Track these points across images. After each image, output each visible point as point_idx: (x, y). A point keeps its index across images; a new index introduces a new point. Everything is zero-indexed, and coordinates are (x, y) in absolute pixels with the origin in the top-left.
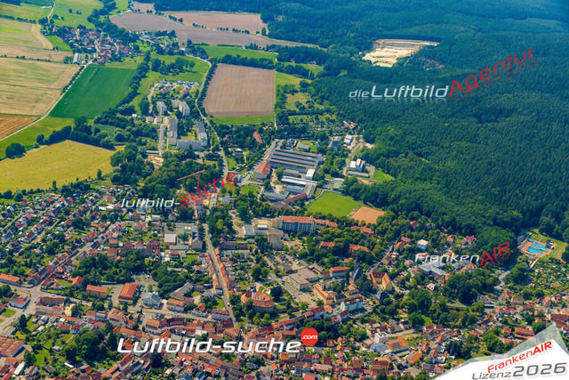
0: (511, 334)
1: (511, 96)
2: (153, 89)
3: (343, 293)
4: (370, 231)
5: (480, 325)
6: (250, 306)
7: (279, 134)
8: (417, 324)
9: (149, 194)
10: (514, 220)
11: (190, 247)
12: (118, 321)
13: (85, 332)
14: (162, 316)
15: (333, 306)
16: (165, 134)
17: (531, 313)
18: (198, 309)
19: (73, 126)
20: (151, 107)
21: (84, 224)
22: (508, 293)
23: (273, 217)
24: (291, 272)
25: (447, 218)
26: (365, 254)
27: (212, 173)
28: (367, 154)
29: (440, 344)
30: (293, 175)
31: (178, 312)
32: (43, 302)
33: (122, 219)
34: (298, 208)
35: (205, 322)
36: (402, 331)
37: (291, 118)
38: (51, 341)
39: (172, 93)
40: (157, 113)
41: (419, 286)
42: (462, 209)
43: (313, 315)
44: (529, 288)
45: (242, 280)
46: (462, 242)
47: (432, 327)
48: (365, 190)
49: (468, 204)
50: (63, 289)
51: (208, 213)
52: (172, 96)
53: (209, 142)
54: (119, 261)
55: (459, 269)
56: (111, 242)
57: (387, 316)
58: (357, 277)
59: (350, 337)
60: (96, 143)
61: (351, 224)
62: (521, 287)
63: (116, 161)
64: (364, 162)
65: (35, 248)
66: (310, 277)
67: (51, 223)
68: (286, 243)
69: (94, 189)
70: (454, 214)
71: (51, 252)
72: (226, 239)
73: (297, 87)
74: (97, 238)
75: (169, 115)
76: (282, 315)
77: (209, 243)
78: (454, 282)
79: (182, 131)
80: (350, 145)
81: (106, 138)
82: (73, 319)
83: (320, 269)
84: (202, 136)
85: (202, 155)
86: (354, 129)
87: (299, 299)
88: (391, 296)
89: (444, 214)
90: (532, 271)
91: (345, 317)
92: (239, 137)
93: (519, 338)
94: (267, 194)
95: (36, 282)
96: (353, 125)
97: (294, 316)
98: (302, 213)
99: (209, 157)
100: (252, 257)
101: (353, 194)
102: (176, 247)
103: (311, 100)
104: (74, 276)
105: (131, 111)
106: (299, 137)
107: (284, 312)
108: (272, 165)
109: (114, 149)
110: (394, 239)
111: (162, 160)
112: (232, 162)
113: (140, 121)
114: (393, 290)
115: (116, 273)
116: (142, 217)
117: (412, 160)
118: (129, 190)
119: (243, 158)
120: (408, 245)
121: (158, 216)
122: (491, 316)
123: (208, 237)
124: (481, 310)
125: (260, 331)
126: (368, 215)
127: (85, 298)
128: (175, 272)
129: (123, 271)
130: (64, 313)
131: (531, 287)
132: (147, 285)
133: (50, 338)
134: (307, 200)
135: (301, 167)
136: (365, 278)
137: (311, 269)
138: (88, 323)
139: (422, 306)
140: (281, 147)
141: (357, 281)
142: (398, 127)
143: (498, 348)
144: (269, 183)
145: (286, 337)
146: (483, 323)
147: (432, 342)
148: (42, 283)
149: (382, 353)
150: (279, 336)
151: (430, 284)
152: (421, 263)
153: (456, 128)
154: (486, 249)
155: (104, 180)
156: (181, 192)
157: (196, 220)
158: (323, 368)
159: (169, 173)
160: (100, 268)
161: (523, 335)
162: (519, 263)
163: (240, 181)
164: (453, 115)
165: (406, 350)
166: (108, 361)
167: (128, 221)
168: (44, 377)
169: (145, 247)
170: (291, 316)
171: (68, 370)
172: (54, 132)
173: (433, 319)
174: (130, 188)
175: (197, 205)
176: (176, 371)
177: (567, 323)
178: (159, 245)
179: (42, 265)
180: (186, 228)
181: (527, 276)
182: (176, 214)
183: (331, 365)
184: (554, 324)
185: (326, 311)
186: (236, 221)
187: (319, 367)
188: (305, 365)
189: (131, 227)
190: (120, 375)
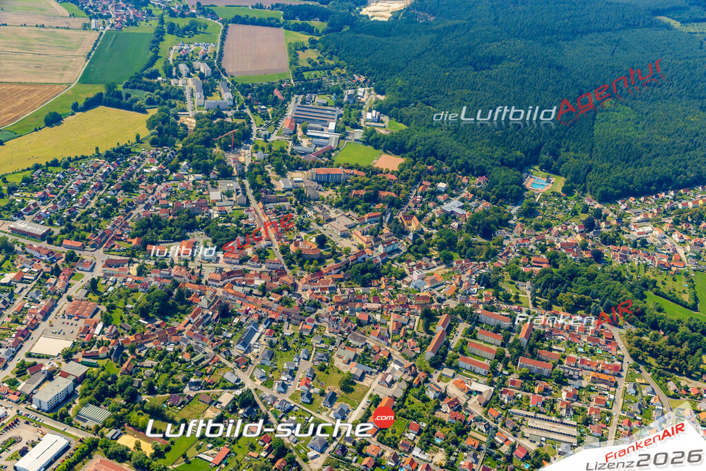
0: (529, 263)
1: (499, 44)
2: (172, 52)
3: (379, 236)
4: (394, 178)
5: (501, 257)
6: (299, 255)
7: (297, 90)
8: (447, 260)
9: (189, 155)
10: (518, 159)
11: (235, 202)
12: (182, 277)
13: (153, 290)
14: (221, 269)
15: (372, 249)
16: (192, 96)
17: (543, 243)
18: (252, 261)
19: (104, 91)
20: (174, 70)
21: (133, 187)
22: (521, 226)
23: (305, 169)
24: (330, 220)
25: (460, 161)
26: (393, 199)
27: (243, 131)
28: (381, 105)
29: (470, 277)
30: (316, 129)
31: (235, 264)
32: (108, 264)
33: (168, 180)
34: (326, 159)
35: (261, 272)
36: (435, 267)
37: (306, 74)
38: (123, 300)
39: (191, 55)
40: (180, 75)
41: (444, 226)
42: (472, 153)
43: (357, 259)
44: (537, 220)
45: (288, 230)
46: (476, 182)
47: (461, 262)
48: (384, 140)
49: (477, 147)
50: (124, 250)
51: (246, 170)
52: (192, 58)
53: (234, 101)
54: (172, 221)
55: (476, 207)
56: (161, 202)
57: (421, 255)
58: (390, 221)
59: (391, 276)
60: (128, 107)
61: (376, 172)
62: (531, 219)
63: (151, 124)
64: (378, 113)
65: (91, 213)
66: (348, 224)
67: (101, 188)
68: (321, 194)
69: (135, 153)
70: (466, 158)
71: (107, 216)
72: (267, 193)
73: (307, 44)
74: (147, 199)
75: (191, 77)
76: (328, 261)
77: (252, 198)
78: (474, 220)
79: (208, 91)
80: (363, 97)
81: (138, 103)
82: (140, 278)
83: (355, 215)
84: (227, 96)
85: (230, 113)
86: (364, 82)
87: (341, 244)
88: (421, 236)
89: (457, 158)
90: (538, 204)
91: (384, 258)
92: (262, 95)
93: (536, 266)
94: (296, 148)
95: (98, 245)
96: (363, 79)
97: (339, 261)
98: (330, 164)
99: (237, 116)
100: (292, 208)
101: (374, 144)
103: (321, 56)
104: (133, 237)
105: (155, 74)
106: (316, 92)
107: (330, 257)
108: (296, 120)
109: (146, 113)
110: (416, 184)
111: (194, 121)
112: (259, 119)
113: (166, 84)
114: (422, 230)
115: (171, 232)
116: (185, 177)
117: (421, 109)
118: (168, 151)
119: (268, 115)
120: (429, 188)
121: (201, 175)
122: (510, 248)
123: (250, 192)
124: (500, 243)
125: (312, 276)
126: (390, 163)
127: (147, 257)
128: (226, 227)
129: (178, 230)
130: (129, 274)
131: (539, 219)
132: (201, 241)
133: (120, 297)
134: (333, 151)
135: (323, 121)
136: (397, 221)
137: (348, 216)
138: (154, 281)
139: (449, 244)
140: (301, 103)
141: (390, 225)
142: (404, 79)
143: (520, 277)
144: (296, 137)
145: (335, 280)
146: (504, 255)
147: (462, 275)
148: (104, 245)
149: (422, 289)
150: (329, 280)
151: (454, 223)
152: (442, 204)
153: (456, 76)
154: (497, 188)
155: (143, 143)
156: (217, 150)
157: (236, 177)
158: (373, 307)
159: (204, 133)
160: (156, 229)
161: (538, 263)
162: (527, 198)
163: (269, 138)
164: (452, 64)
165: (443, 284)
166: (179, 315)
167: (173, 182)
168: (123, 334)
169: (194, 205)
170: (337, 261)
171: (144, 327)
172: (87, 99)
173: (460, 255)
174: (169, 149)
175: (234, 162)
176: (243, 319)
177: (575, 250)
178: (206, 203)
179: (100, 229)
180: (228, 185)
181: (534, 209)
182: (217, 172)
183: (380, 303)
184: (564, 251)
185: (367, 254)
186: (272, 174)
187: (369, 306)
188: (358, 305)
189: (177, 187)
190: (193, 327)
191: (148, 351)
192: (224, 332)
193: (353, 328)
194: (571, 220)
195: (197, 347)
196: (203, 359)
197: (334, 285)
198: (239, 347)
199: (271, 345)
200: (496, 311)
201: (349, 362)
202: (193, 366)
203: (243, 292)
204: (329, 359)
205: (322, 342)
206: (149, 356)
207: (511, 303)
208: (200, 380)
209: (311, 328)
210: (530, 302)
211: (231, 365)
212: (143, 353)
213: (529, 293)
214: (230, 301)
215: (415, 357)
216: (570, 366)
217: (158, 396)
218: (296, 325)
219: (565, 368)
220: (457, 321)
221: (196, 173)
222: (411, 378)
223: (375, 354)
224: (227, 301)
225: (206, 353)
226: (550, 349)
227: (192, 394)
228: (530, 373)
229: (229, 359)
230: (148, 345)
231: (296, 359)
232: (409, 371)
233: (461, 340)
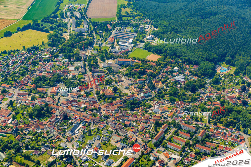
0: (211, 104)
1: (216, 7)
2: (65, 7)
3: (142, 89)
4: (154, 64)
5: (198, 101)
6: (104, 95)
7: (118, 25)
8: (172, 101)
9: (63, 51)
10: (214, 58)
11: (80, 72)
12: (50, 102)
13: (36, 106)
14: (68, 100)
15: (138, 95)
16: (71, 26)
17: (219, 96)
18: (83, 97)
19: (32, 23)
20: (65, 15)
21: (36, 63)
22: (211, 88)
23: (114, 59)
25: (186, 58)
26: (152, 73)
27: (89, 42)
28: (155, 33)
29: (181, 109)
30: (123, 42)
31: (75, 98)
32: (19, 95)
33: (52, 61)
34: (125, 55)
35: (86, 102)
36: (166, 104)
37: (123, 18)
40: (67, 17)
41: (174, 86)
42: (193, 54)
43: (130, 98)
44: (219, 86)
45: (101, 85)
46: (193, 68)
47: (179, 102)
48: (153, 47)
49: (196, 52)
50: (28, 90)
51: (88, 58)
52: (74, 10)
53: (89, 29)
54: (50, 78)
55: (191, 79)
56: (47, 70)
58: (148, 83)
59: (145, 107)
60: (41, 30)
61: (146, 61)
62: (216, 85)
63: (49, 37)
64: (153, 36)
65: (16, 73)
66: (129, 83)
67: (23, 63)
68: (120, 70)
69: (41, 49)
70: (189, 57)
71: (23, 75)
72: (95, 68)
73: (126, 5)
74: (42, 69)
75: (72, 18)
76: (117, 99)
77: (88, 70)
78: (188, 84)
79: (77, 25)
81: (46, 28)
82: (32, 101)
83: (133, 80)
84: (86, 26)
85: (86, 34)
86: (149, 22)
87: (125, 92)
88: (162, 90)
89: (186, 56)
90: (221, 79)
91: (143, 99)
92: (101, 26)
94: (112, 50)
95: (16, 87)
96: (149, 21)
97: (122, 99)
98: (127, 57)
99: (89, 35)
100: (105, 75)
101: (148, 49)
102: (74, 72)
103: (132, 10)
104: (32, 84)
105: (56, 16)
106: (126, 26)
107: (118, 97)
108: (115, 38)
109: (49, 33)
110: (165, 67)
111: (69, 37)
112: (98, 37)
113: (60, 21)
114: (163, 87)
115: (49, 83)
116: (60, 60)
117: (173, 34)
118: (55, 49)
119: (102, 35)
120: (170, 70)
121: (67, 60)
122: (203, 98)
123: (87, 68)
124: (199, 95)
125: (108, 105)
126: (154, 58)
127: (37, 93)
128: (73, 82)
129: (52, 82)
130: (28, 99)
131: (220, 85)
133: (22, 109)
134: (129, 52)
135: (127, 39)
136: (152, 83)
137: (130, 80)
138: (38, 103)
139: (175, 94)
140: (119, 31)
141: (148, 84)
142: (168, 21)
143: (205, 110)
144: (113, 45)
145: (118, 107)
146: (199, 100)
147: (178, 108)
148: (19, 87)
149: (158, 113)
150: (115, 107)
151: (179, 85)
152: (175, 77)
153: (192, 21)
154: (202, 71)
155: (45, 45)
156: (76, 50)
157: (83, 61)
158: (133, 119)
159: (72, 42)
160: (43, 81)
161: (215, 105)
162: (216, 76)
163: (101, 45)
164: (191, 15)
165: (168, 111)
166: (46, 118)
167: (55, 62)
168: (20, 124)
169: (61, 72)
170: (121, 99)
171: (30, 122)
172: (24, 26)
173: (179, 99)
174: (56, 48)
175: (83, 55)
176: (74, 121)
177: (234, 100)
178: (67, 71)
179: (19, 80)
180: (78, 64)
181: (219, 81)
182: (74, 59)
183: (137, 118)
184: (229, 100)
185: (135, 96)
186: (99, 61)
187: (131, 118)
188: (126, 118)
189: (56, 64)
190: (50, 123)
191: (29, 132)
192: (64, 126)
193: (122, 128)
194: (236, 86)
195: (50, 131)
196: (53, 136)
197: (118, 109)
198: (69, 132)
199: (84, 132)
200: (190, 124)
201: (117, 142)
202: (47, 139)
203: (75, 110)
204: (109, 140)
205: (107, 133)
206: (29, 134)
207: (198, 121)
208: (49, 145)
209: (103, 127)
210: (207, 121)
211: (64, 140)
212: (26, 133)
213: (207, 117)
214: (69, 113)
215: (148, 142)
216: (220, 150)
217: (30, 150)
218: (97, 125)
219: (217, 151)
220: (171, 127)
221: (65, 59)
222: (144, 150)
223: (130, 139)
224: (67, 113)
225: (54, 134)
226: (212, 142)
227: (45, 151)
228: (200, 152)
229: (64, 138)
230: (30, 129)
231: (93, 139)
232: (143, 147)
233: (171, 136)
